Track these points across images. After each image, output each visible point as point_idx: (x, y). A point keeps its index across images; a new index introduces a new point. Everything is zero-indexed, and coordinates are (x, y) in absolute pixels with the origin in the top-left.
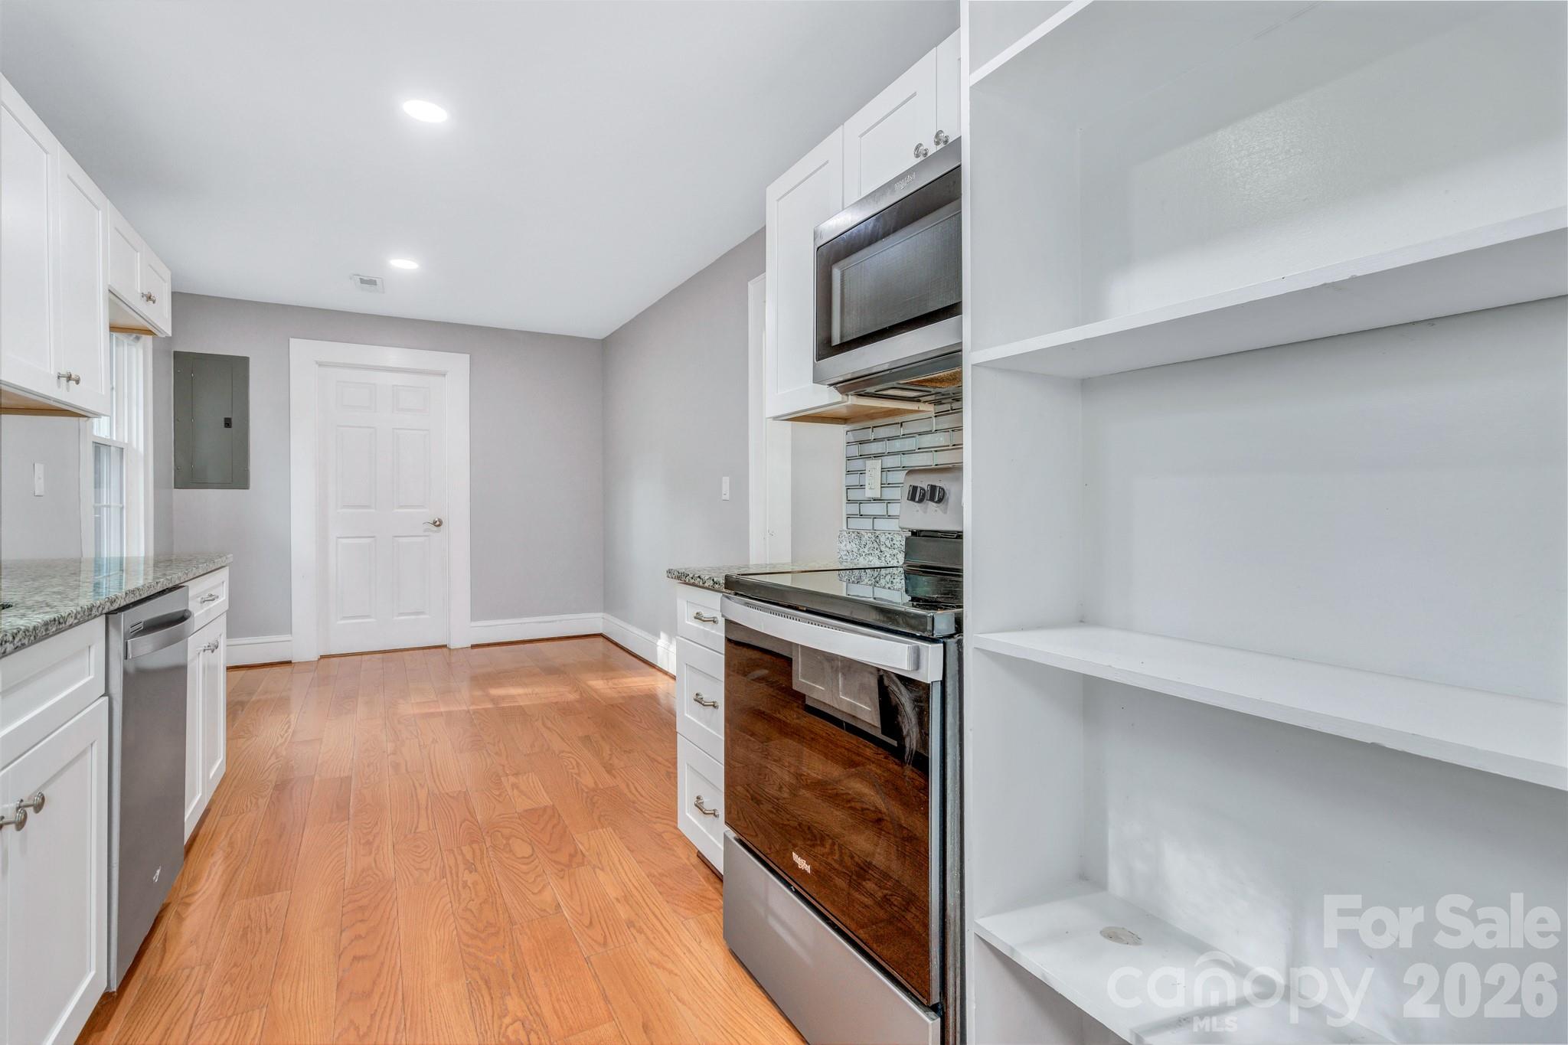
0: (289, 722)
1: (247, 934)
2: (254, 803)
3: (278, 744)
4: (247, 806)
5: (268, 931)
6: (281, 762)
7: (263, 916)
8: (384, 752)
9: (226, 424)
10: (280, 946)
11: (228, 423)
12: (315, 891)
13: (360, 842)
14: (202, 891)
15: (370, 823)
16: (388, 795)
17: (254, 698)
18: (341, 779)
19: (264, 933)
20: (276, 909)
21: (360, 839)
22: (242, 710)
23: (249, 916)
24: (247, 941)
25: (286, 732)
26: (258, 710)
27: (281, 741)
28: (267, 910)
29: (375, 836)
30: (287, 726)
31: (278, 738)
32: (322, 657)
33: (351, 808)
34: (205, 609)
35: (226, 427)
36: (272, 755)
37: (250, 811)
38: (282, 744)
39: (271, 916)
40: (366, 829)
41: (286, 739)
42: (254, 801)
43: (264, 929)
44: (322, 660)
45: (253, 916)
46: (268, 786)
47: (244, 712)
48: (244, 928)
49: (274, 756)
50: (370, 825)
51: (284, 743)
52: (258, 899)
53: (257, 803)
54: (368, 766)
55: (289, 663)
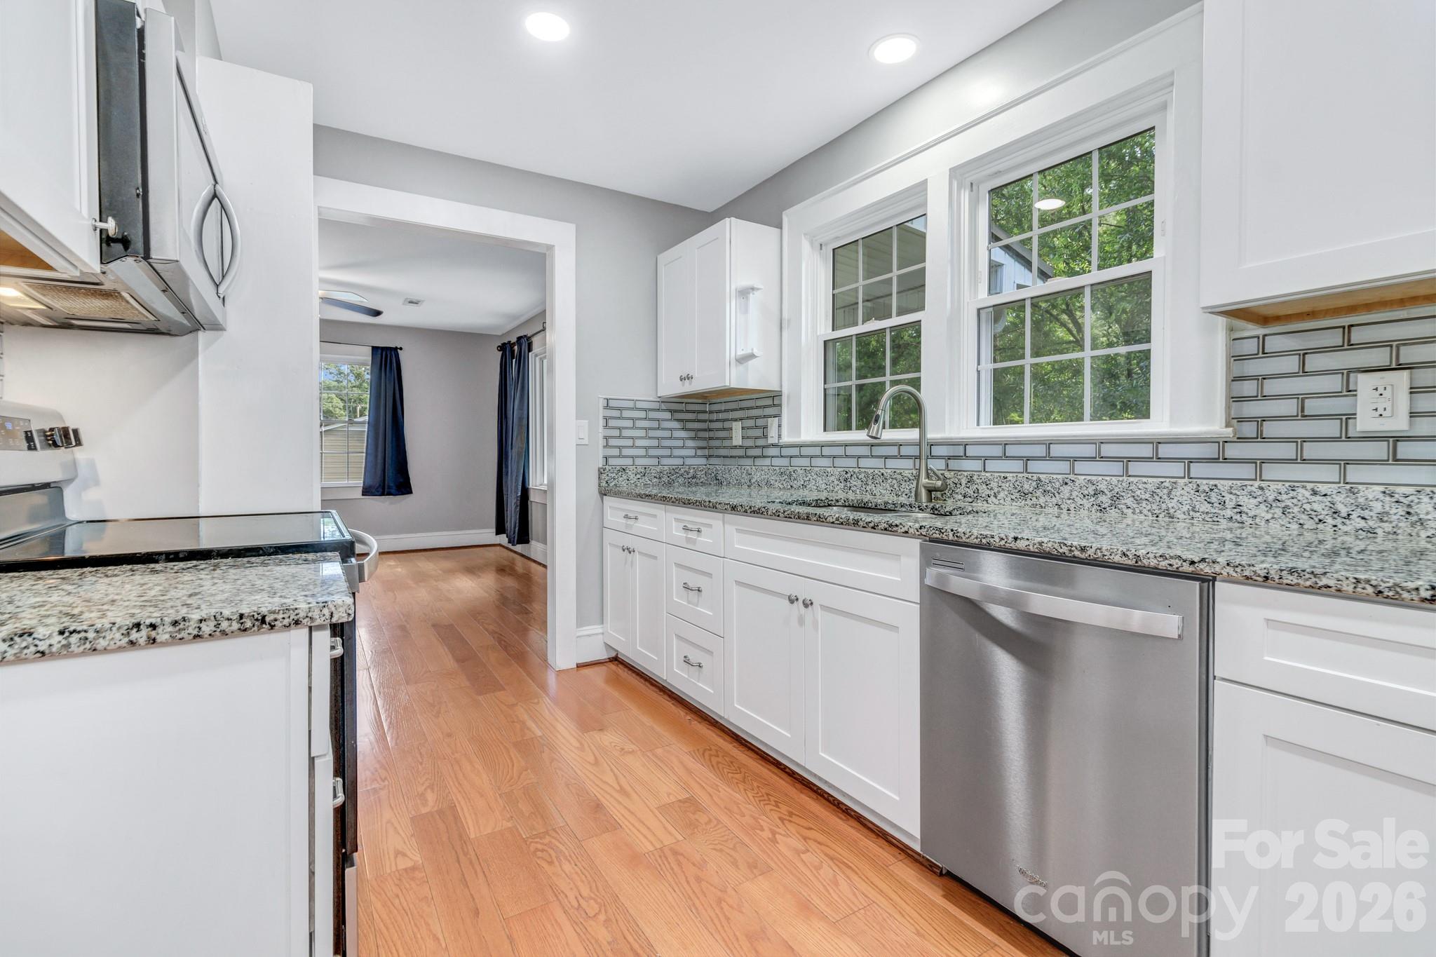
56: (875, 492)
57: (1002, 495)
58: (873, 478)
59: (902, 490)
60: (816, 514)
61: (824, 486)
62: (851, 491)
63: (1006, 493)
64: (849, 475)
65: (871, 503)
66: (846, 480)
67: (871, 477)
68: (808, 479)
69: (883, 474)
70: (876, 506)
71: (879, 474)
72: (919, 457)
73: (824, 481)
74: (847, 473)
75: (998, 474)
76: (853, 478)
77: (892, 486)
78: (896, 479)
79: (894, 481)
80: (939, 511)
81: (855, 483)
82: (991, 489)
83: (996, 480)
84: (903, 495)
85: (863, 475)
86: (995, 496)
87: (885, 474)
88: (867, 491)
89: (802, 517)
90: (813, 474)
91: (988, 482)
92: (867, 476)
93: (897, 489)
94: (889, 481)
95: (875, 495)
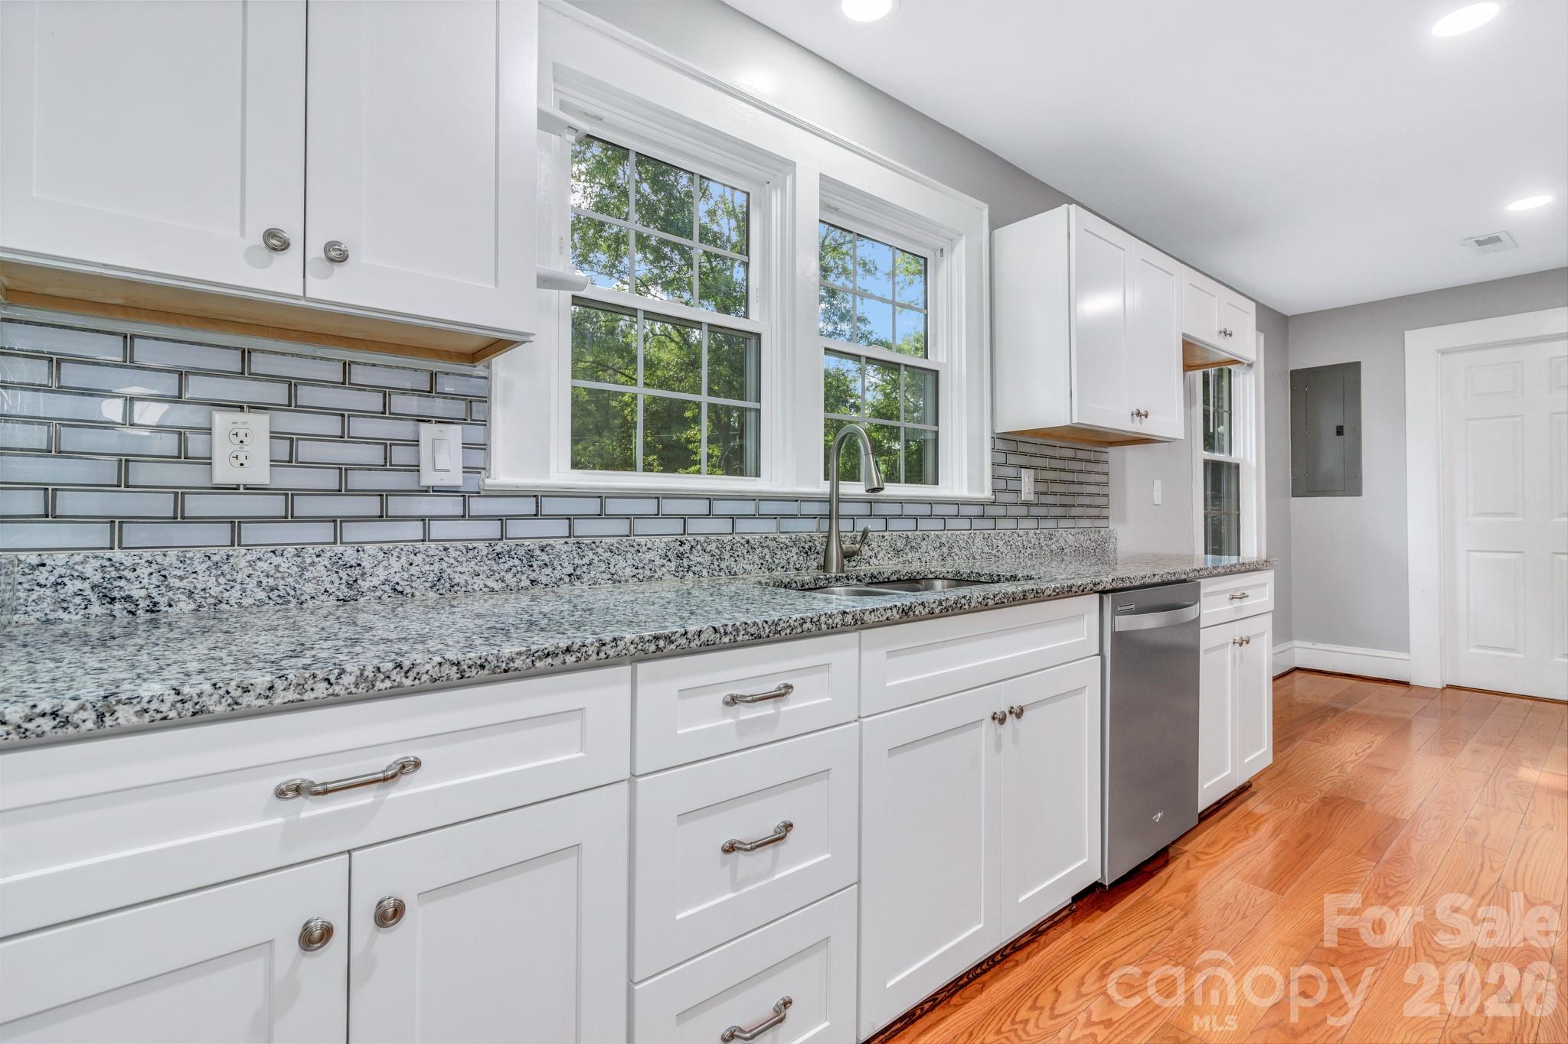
0: (1372, 742)
1: (1226, 910)
2: (1295, 804)
3: (1348, 760)
4: (1287, 804)
5: (1244, 917)
6: (1341, 778)
7: (1247, 903)
8: (1465, 812)
9: (1337, 432)
10: (1246, 936)
11: (1340, 431)
12: (1304, 910)
13: (1376, 890)
14: (1213, 855)
15: (1399, 877)
16: (1441, 859)
17: (1351, 709)
18: (1394, 819)
19: (1239, 917)
20: (1261, 904)
21: (1378, 888)
22: (1332, 718)
23: (1236, 896)
24: (1223, 915)
25: (1364, 751)
26: (1347, 722)
27: (1353, 757)
28: (1253, 901)
29: (1397, 893)
30: (1368, 745)
31: (1352, 753)
32: (1449, 687)
33: (1386, 853)
34: (1235, 605)
35: (1338, 435)
36: (1338, 767)
37: (1288, 809)
38: (1351, 761)
39: (1253, 907)
40: (1391, 880)
41: (1359, 759)
42: (1296, 802)
43: (1242, 913)
44: (1448, 690)
45: (1239, 898)
46: (1317, 794)
47: (1333, 720)
48: (1227, 903)
49: (1338, 770)
50: (1398, 880)
51: (1355, 761)
52: (1251, 886)
53: (1297, 805)
54: (1435, 819)
55: (1406, 684)
56: (735, 569)
57: (881, 555)
58: (732, 549)
59: (777, 562)
60: (1033, 590)
61: (629, 571)
62: (691, 573)
63: (885, 552)
64: (687, 547)
65: (796, 582)
66: (680, 556)
67: (728, 548)
68: (586, 560)
69: (748, 542)
70: (802, 587)
71: (743, 541)
72: (830, 517)
73: (630, 562)
74: (682, 543)
75: (878, 533)
76: (695, 552)
77: (763, 558)
78: (768, 547)
79: (766, 551)
80: (878, 579)
81: (699, 559)
82: (873, 550)
83: (876, 540)
84: (779, 569)
85: (714, 545)
86: (876, 557)
87: (752, 542)
88: (720, 570)
89: (1018, 598)
90: (600, 550)
91: (870, 543)
92: (721, 547)
93: (770, 560)
94: (758, 551)
95: (735, 574)
